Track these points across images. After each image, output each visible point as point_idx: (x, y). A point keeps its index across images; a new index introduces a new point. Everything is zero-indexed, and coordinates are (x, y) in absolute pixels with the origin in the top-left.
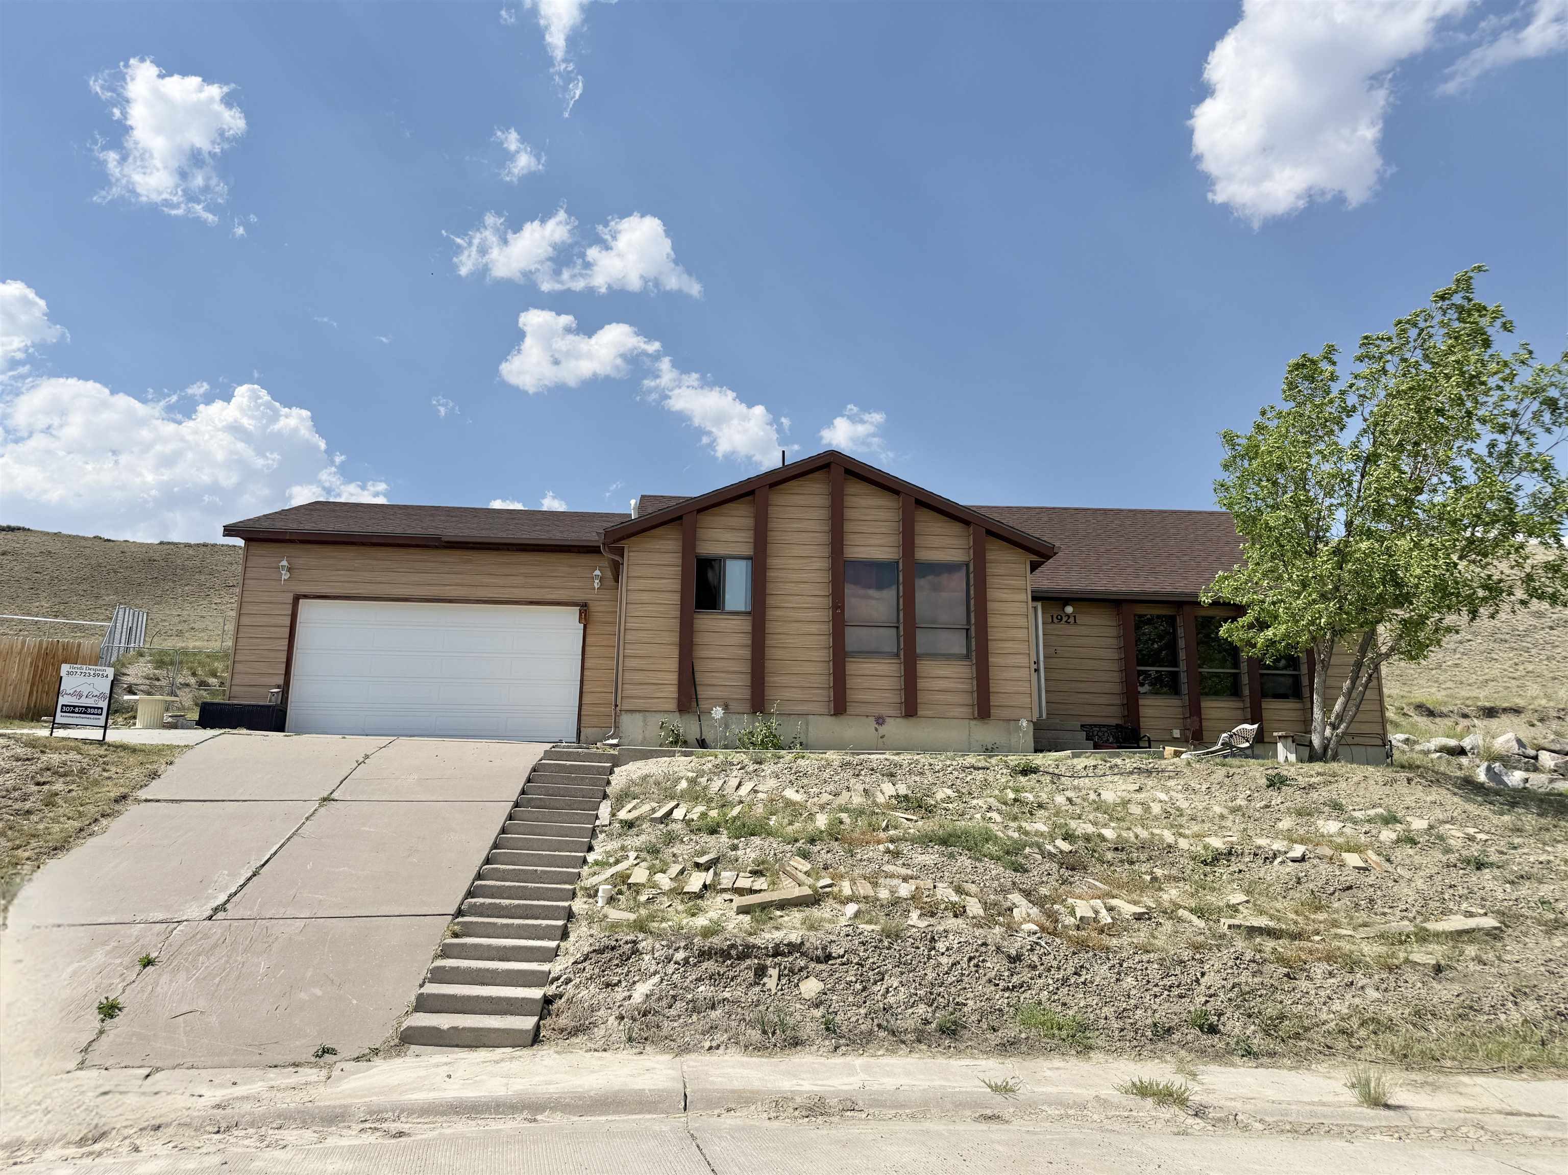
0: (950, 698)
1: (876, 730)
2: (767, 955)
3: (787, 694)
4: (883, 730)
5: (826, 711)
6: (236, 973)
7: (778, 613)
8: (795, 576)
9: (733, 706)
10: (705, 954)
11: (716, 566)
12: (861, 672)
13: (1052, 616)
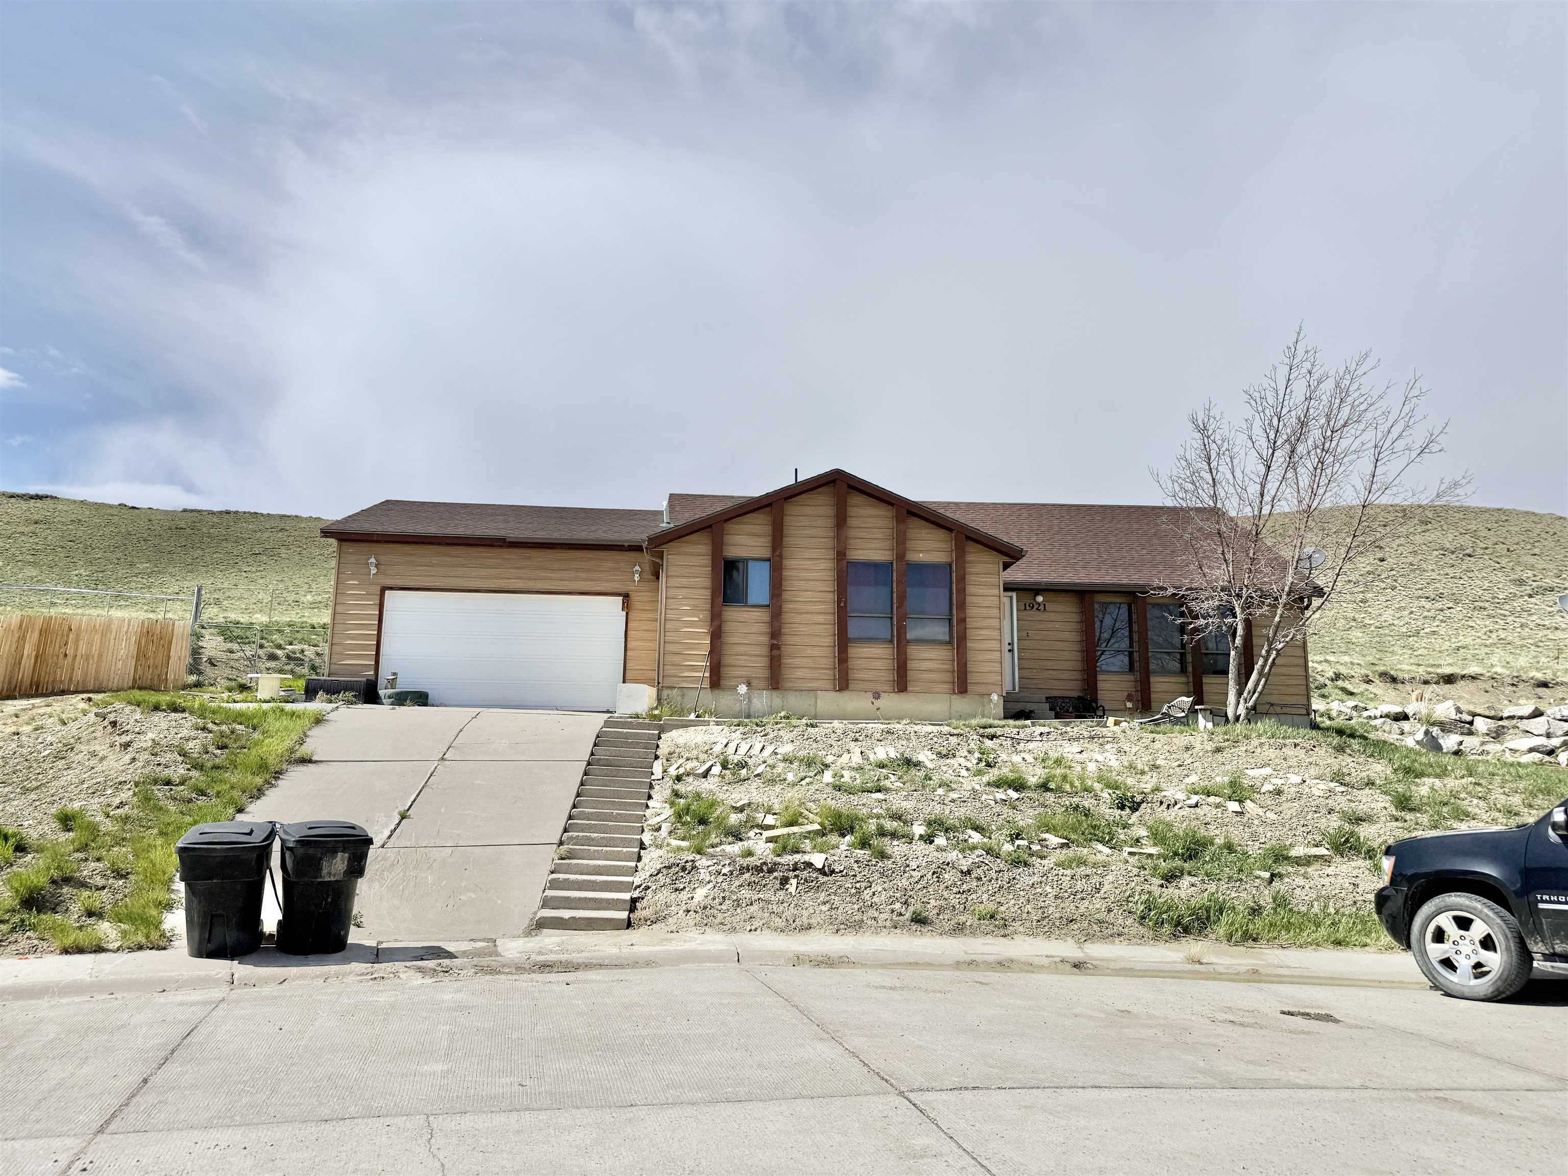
0: (934, 676)
1: (873, 703)
2: (790, 871)
3: (800, 673)
4: (878, 703)
5: (831, 687)
6: (413, 883)
7: (791, 606)
8: (805, 575)
9: (755, 683)
10: (744, 870)
11: (741, 565)
12: (860, 655)
13: (1025, 605)
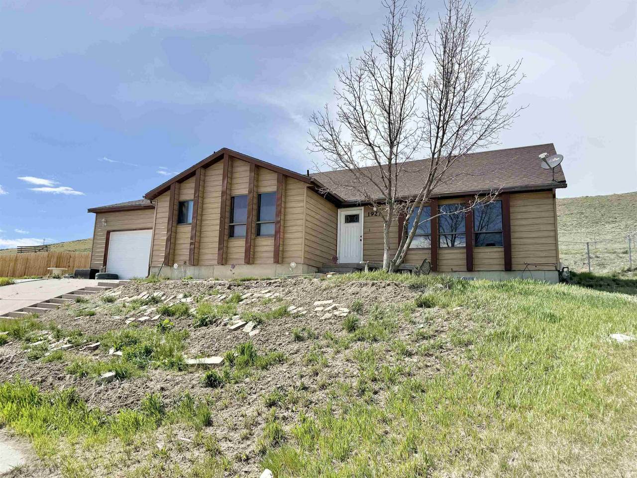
0: (268, 255)
1: (231, 270)
3: (208, 257)
4: (233, 271)
7: (207, 222)
8: (213, 206)
9: (187, 263)
11: (186, 204)
12: (235, 245)
13: (369, 213)
